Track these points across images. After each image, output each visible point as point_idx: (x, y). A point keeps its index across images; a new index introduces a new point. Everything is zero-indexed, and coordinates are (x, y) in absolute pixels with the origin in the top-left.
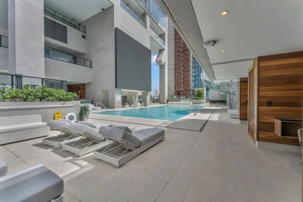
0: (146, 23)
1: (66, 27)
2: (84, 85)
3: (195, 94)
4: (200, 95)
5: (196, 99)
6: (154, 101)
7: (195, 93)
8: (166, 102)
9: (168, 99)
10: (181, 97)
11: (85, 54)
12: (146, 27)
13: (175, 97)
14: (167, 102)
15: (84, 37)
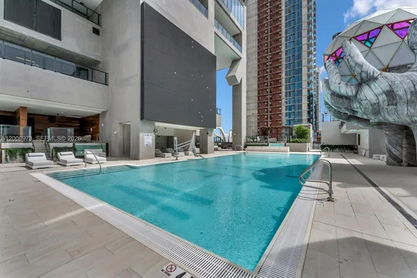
0: (207, 8)
1: (59, 11)
2: (97, 116)
3: (294, 134)
4: (302, 135)
5: (297, 142)
6: (224, 145)
7: (294, 132)
8: (243, 147)
9: (247, 142)
10: (269, 140)
11: (99, 62)
12: (206, 15)
13: (258, 139)
14: (245, 147)
15: (96, 31)
